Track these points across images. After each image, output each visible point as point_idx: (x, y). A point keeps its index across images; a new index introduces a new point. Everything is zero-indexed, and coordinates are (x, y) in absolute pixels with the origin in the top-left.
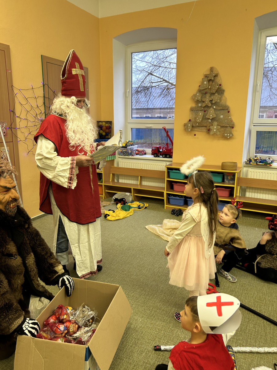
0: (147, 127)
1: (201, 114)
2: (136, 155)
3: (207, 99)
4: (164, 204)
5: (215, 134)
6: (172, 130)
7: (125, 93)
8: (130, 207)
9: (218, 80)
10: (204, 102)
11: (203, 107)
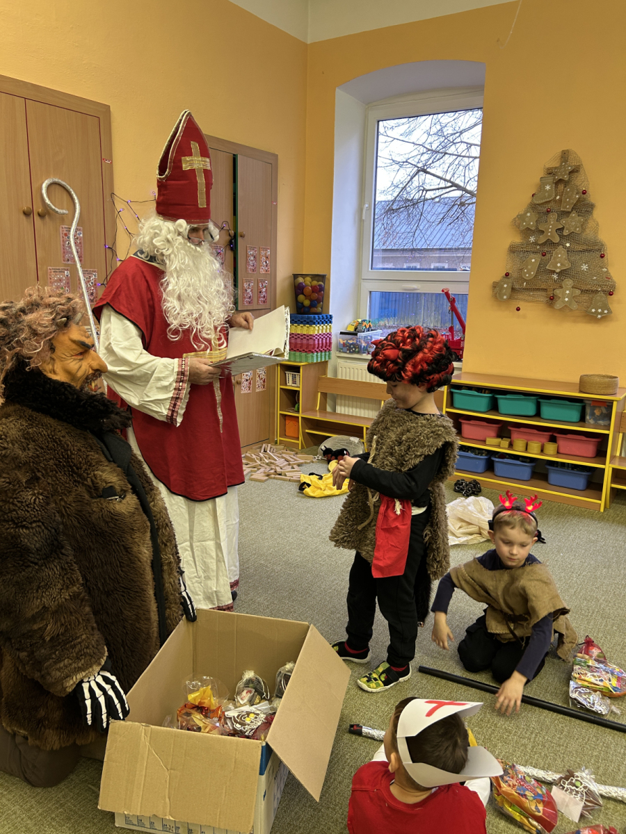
0: (405, 290)
1: (534, 260)
3: (551, 225)
5: (566, 309)
6: (464, 297)
7: (360, 210)
9: (579, 181)
10: (543, 232)
11: (540, 245)
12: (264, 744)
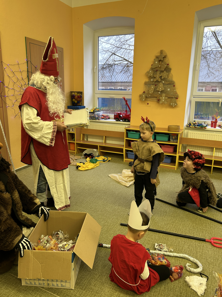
0: (110, 97)
1: (153, 87)
2: (102, 119)
3: (158, 75)
4: (123, 158)
5: (163, 103)
6: (130, 100)
7: (93, 69)
8: (96, 161)
9: (166, 60)
10: (155, 78)
11: (154, 82)
12: (73, 252)
